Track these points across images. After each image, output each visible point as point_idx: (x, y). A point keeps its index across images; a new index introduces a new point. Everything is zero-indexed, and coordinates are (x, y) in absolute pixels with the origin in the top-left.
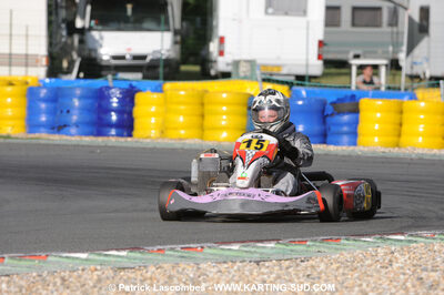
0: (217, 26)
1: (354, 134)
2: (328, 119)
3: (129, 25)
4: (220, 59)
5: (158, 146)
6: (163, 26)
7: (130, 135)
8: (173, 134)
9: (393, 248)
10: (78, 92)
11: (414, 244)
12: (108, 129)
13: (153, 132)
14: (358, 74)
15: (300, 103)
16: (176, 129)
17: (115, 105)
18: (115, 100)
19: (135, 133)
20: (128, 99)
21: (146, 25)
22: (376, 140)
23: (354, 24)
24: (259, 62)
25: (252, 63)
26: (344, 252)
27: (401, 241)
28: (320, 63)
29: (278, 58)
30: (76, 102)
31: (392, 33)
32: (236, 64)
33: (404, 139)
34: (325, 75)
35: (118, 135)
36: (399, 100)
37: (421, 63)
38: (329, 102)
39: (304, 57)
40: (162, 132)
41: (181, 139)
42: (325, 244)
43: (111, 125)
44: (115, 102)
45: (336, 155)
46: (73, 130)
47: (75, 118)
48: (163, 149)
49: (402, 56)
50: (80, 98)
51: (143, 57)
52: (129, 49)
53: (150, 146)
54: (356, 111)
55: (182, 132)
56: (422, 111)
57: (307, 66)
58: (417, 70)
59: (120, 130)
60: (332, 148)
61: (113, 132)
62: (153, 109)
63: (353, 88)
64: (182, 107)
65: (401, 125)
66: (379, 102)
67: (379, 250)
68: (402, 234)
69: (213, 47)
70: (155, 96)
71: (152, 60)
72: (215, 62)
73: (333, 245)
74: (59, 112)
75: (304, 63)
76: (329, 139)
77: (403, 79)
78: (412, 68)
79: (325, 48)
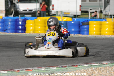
0: (52, 2)
1: (88, 31)
2: (81, 27)
3: (28, 2)
4: (53, 11)
5: (31, 35)
6: (37, 2)
7: (25, 32)
8: (37, 32)
9: (94, 69)
10: (10, 20)
11: (100, 67)
12: (18, 31)
13: (31, 31)
14: (91, 15)
15: (73, 22)
16: (38, 30)
17: (20, 24)
18: (20, 22)
19: (26, 32)
20: (24, 22)
21: (32, 2)
22: (94, 33)
23: (90, 1)
24: (63, 11)
25: (61, 12)
26: (78, 70)
27: (97, 66)
28: (80, 11)
29: (69, 10)
30: (10, 23)
31: (100, 3)
32: (57, 12)
33: (102, 32)
34: (81, 15)
35: (21, 32)
36: (101, 21)
37: (108, 11)
38: (81, 22)
39: (76, 10)
40: (34, 31)
41: (39, 33)
42: (72, 67)
43: (19, 29)
44: (20, 23)
45: (82, 37)
46: (9, 31)
47: (9, 27)
48: (32, 36)
49: (103, 9)
50: (11, 22)
51: (32, 10)
52: (28, 8)
53: (29, 35)
54: (88, 24)
55: (40, 31)
56: (107, 24)
57: (76, 12)
58: (107, 13)
59: (22, 31)
60: (81, 35)
61: (20, 31)
62: (31, 25)
63: (89, 18)
64: (39, 24)
65: (101, 28)
66: (95, 22)
67: (89, 69)
68: (97, 63)
69: (51, 7)
70: (32, 21)
71: (34, 11)
72: (51, 11)
73: (75, 68)
74: (4, 26)
75: (76, 11)
76: (81, 32)
77: (103, 15)
78: (105, 12)
79: (81, 7)
